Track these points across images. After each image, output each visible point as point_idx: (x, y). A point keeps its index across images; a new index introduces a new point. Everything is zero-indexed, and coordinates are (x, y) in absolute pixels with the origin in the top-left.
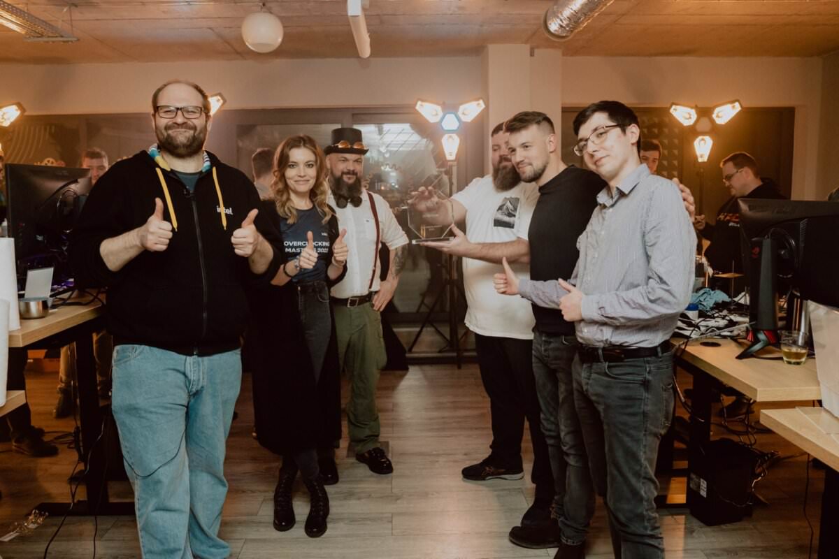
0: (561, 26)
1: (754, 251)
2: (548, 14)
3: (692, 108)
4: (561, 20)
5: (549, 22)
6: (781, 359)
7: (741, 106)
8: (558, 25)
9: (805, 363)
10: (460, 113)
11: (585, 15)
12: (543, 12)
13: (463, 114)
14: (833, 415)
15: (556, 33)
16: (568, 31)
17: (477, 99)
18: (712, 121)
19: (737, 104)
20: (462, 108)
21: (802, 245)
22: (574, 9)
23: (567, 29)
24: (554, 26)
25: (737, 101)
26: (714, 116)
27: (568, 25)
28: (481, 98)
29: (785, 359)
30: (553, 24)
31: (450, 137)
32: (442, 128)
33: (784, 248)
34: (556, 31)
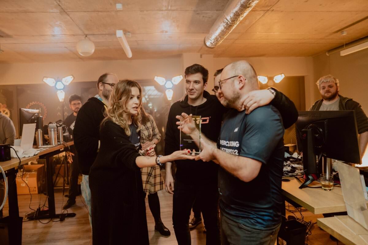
0: (211, 43)
1: (303, 136)
2: (206, 39)
3: (266, 77)
4: (211, 40)
5: (206, 42)
6: (321, 187)
7: (285, 76)
8: (210, 43)
9: (333, 189)
10: (173, 81)
11: (221, 37)
12: (203, 39)
13: (174, 81)
14: (355, 221)
15: (209, 46)
16: (214, 45)
17: (180, 75)
18: (274, 82)
19: (283, 75)
20: (173, 79)
21: (326, 132)
22: (216, 35)
23: (214, 44)
24: (208, 44)
25: (283, 73)
26: (274, 80)
27: (214, 42)
28: (181, 75)
29: (323, 188)
30: (208, 42)
31: (169, 91)
32: (165, 87)
33: (317, 133)
34: (209, 45)
